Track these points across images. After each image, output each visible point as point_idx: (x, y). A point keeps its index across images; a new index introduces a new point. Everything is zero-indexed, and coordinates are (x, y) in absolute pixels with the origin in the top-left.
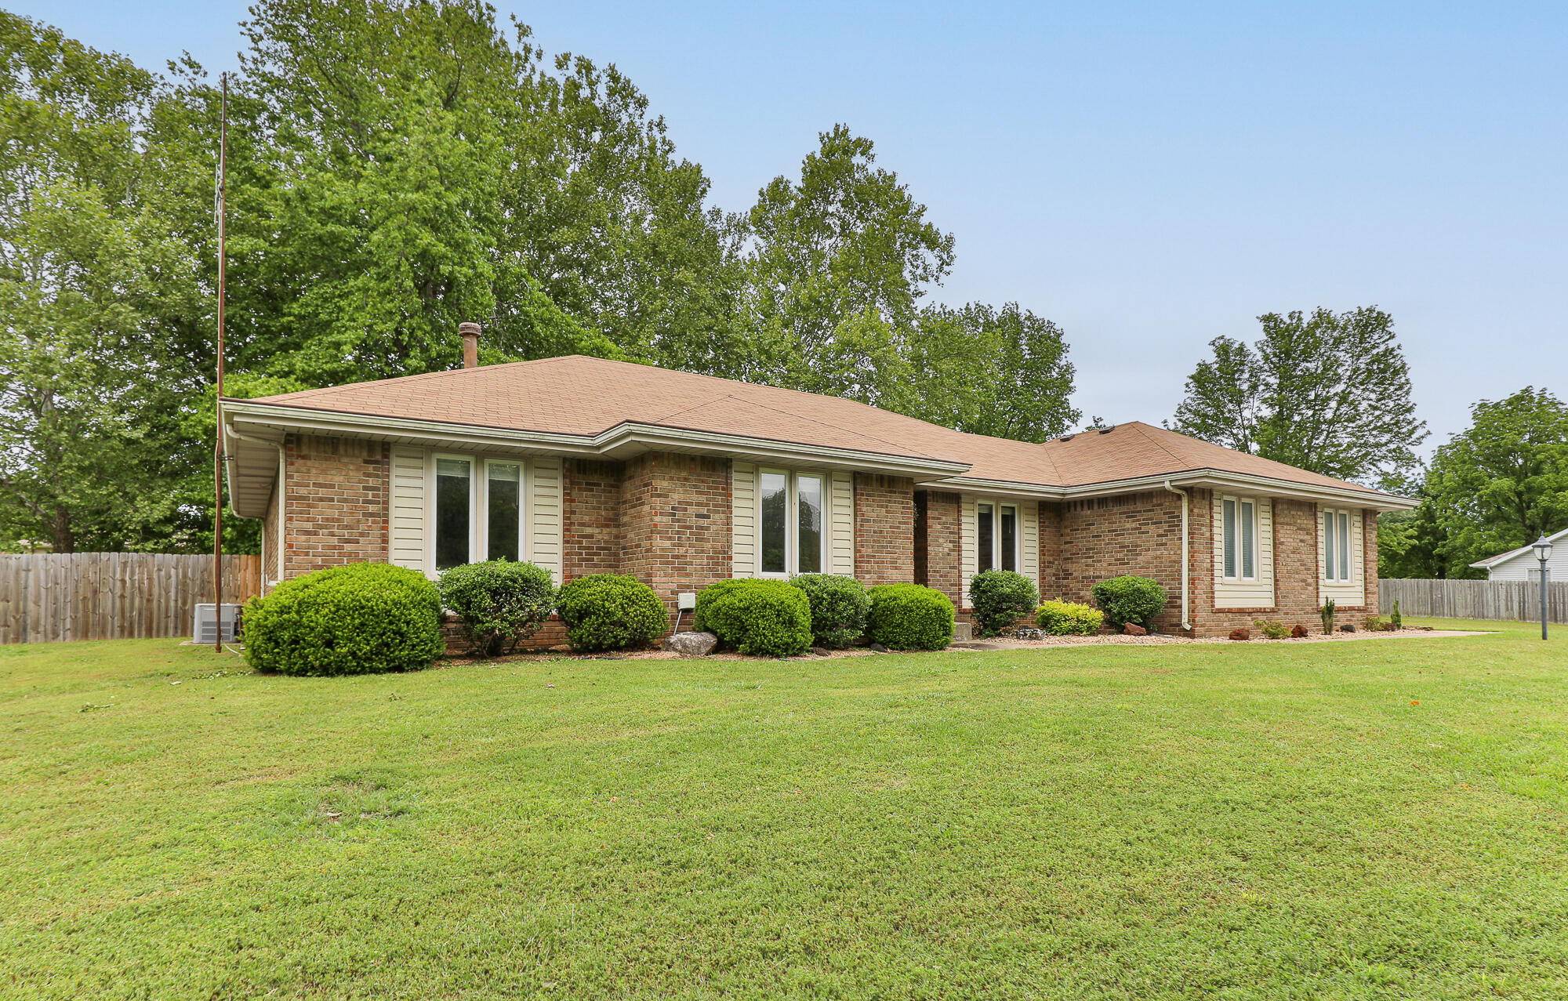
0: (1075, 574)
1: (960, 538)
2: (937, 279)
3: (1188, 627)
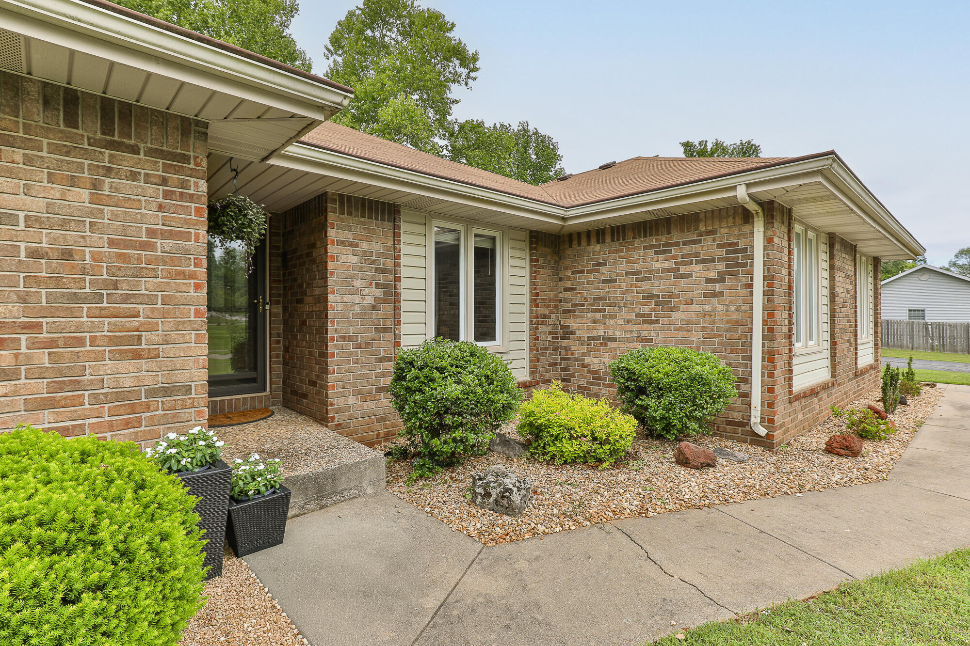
0: (578, 333)
1: (397, 279)
2: (466, 84)
3: (762, 431)
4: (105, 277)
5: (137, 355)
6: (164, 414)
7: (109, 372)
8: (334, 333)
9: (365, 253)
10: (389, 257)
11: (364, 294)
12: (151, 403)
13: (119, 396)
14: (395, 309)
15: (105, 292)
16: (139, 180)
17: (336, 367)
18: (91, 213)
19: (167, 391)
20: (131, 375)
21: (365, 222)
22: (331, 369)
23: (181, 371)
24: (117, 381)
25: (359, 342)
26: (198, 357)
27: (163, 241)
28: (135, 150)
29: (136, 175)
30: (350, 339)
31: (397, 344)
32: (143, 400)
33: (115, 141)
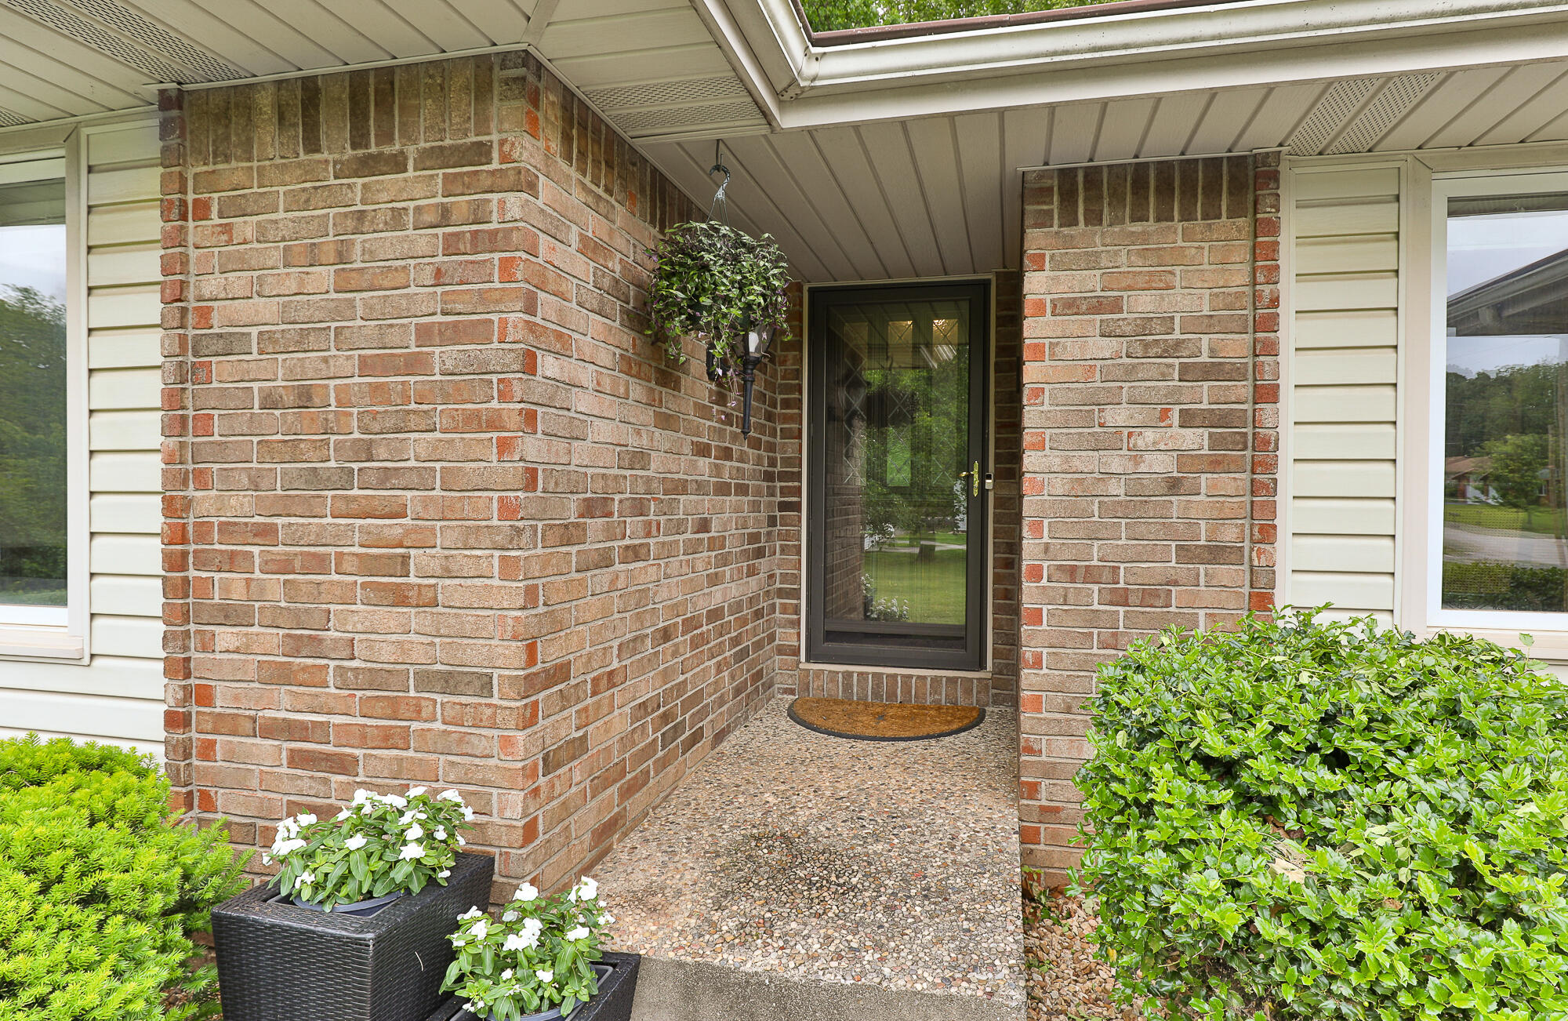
4: (356, 435)
5: (400, 598)
6: (445, 731)
7: (360, 627)
8: (1042, 556)
9: (1144, 326)
10: (1234, 326)
11: (1141, 444)
12: (423, 703)
13: (375, 679)
14: (1255, 488)
15: (356, 466)
16: (404, 225)
17: (1045, 651)
18: (337, 313)
19: (449, 682)
20: (394, 637)
21: (1144, 233)
22: (1028, 656)
23: (473, 641)
24: (371, 648)
25: (1122, 585)
26: (505, 613)
27: (443, 349)
28: (398, 164)
29: (400, 214)
30: (1090, 575)
31: (1262, 600)
32: (412, 693)
33: (371, 156)
